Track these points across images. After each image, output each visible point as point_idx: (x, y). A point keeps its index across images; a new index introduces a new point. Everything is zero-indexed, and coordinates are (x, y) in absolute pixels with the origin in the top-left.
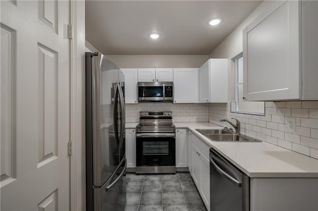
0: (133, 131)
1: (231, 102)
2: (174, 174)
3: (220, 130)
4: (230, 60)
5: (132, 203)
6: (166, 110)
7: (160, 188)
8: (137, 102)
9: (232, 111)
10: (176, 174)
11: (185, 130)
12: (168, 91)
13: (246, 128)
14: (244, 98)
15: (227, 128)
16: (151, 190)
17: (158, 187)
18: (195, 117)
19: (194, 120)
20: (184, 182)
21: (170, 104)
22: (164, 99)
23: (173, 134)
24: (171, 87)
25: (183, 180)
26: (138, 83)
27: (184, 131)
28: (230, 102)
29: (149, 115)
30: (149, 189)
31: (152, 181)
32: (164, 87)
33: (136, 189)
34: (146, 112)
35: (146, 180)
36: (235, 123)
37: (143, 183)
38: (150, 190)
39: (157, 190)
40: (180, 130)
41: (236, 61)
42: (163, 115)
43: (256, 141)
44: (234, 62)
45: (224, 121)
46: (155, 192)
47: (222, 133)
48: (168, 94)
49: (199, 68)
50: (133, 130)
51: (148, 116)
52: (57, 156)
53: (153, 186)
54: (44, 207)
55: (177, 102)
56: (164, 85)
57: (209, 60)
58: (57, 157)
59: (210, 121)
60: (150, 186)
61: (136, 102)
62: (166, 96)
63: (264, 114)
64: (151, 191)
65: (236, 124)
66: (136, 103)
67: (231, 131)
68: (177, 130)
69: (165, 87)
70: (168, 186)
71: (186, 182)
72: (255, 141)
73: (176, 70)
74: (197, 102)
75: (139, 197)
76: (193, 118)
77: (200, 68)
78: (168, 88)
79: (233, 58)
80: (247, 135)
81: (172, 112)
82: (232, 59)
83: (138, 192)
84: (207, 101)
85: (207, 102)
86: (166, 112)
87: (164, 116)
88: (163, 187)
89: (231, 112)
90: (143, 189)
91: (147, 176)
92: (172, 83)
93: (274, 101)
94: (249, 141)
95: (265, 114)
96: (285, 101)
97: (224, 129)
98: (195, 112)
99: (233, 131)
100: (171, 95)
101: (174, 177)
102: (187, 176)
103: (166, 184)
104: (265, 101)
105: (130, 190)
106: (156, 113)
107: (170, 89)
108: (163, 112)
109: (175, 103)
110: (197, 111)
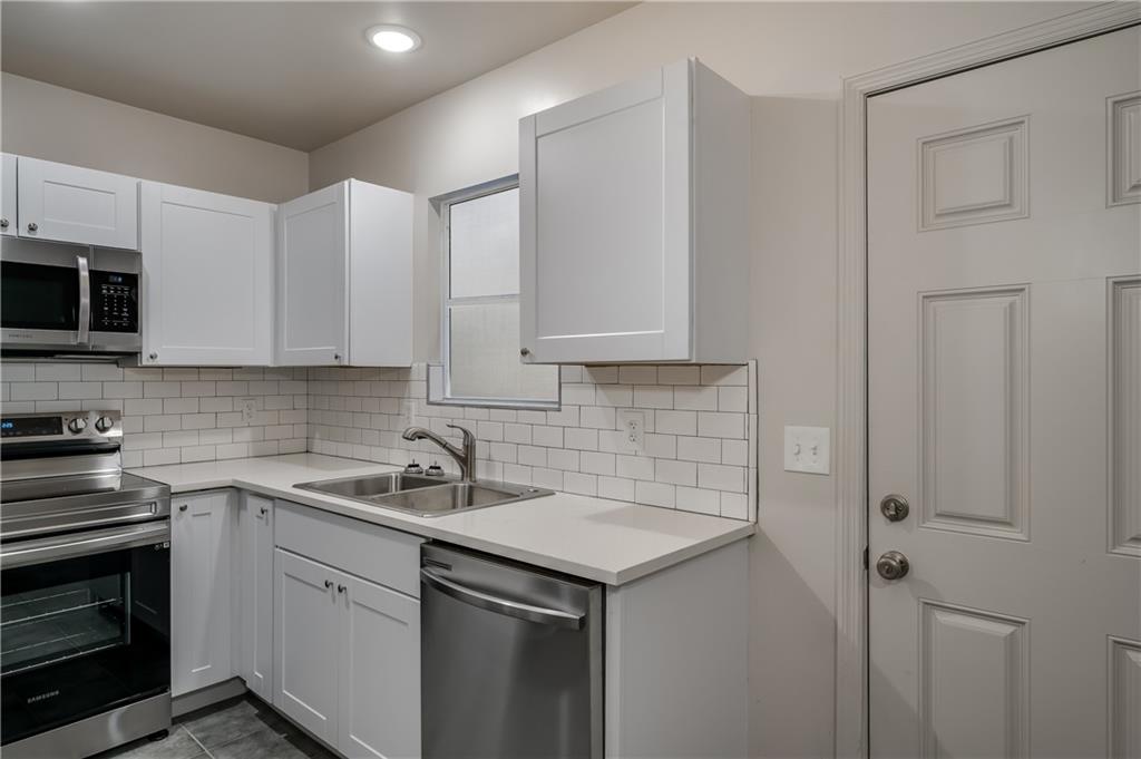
1: (428, 366)
2: (163, 734)
3: (394, 475)
4: (426, 203)
6: (75, 407)
9: (431, 399)
10: (170, 731)
11: (222, 498)
12: (111, 297)
13: (494, 457)
14: (524, 353)
15: (417, 466)
18: (246, 435)
20: (232, 748)
23: (161, 526)
24: (132, 281)
25: (224, 745)
27: (219, 505)
28: (424, 365)
32: (84, 274)
36: (458, 444)
40: (195, 504)
41: (444, 210)
42: (62, 433)
43: (538, 493)
44: (438, 211)
45: (420, 438)
47: (403, 489)
48: (112, 317)
49: (275, 206)
55: (159, 361)
56: (82, 261)
57: (346, 182)
59: (318, 446)
62: (96, 326)
63: (556, 406)
65: (461, 447)
67: (438, 475)
68: (175, 506)
69: (91, 272)
71: (243, 746)
72: (536, 494)
74: (265, 359)
76: (237, 438)
77: (284, 205)
78: (107, 282)
79: (434, 198)
80: (498, 478)
81: (118, 412)
82: (430, 200)
84: (336, 357)
85: (336, 363)
86: (85, 414)
87: (67, 435)
89: (430, 403)
92: (134, 256)
93: (588, 365)
94: (521, 497)
95: (560, 403)
96: (618, 365)
97: (406, 471)
98: (246, 410)
99: (443, 475)
100: (132, 325)
101: (170, 749)
102: (237, 718)
104: (560, 364)
106: (10, 425)
107: (122, 291)
108: (60, 419)
109: (151, 363)
110: (253, 402)
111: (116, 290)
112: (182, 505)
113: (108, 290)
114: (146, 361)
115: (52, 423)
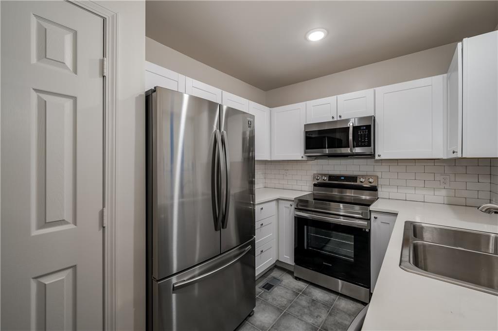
0: (291, 205)
5: (258, 323)
6: (364, 173)
7: (320, 320)
8: (305, 158)
12: (361, 135)
16: (301, 314)
17: (317, 317)
19: (441, 200)
21: (370, 161)
22: (351, 150)
23: (365, 223)
24: (369, 127)
26: (306, 126)
27: (392, 220)
29: (329, 180)
30: (298, 312)
31: (313, 300)
32: (351, 129)
33: (279, 303)
34: (325, 175)
35: (304, 293)
37: (297, 296)
38: (299, 314)
39: (311, 321)
40: (382, 217)
42: (356, 182)
46: (307, 323)
48: (362, 142)
49: (446, 75)
50: (291, 203)
51: (327, 181)
52: (76, 225)
53: (310, 310)
54: (46, 283)
55: (383, 157)
56: (351, 124)
57: (460, 44)
58: (75, 227)
60: (304, 307)
61: (302, 157)
62: (357, 146)
64: (300, 317)
66: (303, 159)
68: (373, 215)
69: (353, 127)
70: (339, 323)
73: (380, 90)
75: (274, 317)
76: (437, 193)
77: (448, 73)
78: (360, 130)
81: (376, 177)
83: (279, 309)
86: (363, 176)
87: (358, 183)
88: (326, 320)
90: (289, 308)
91: (311, 287)
92: (373, 119)
100: (369, 144)
103: (337, 318)
105: (270, 300)
106: (343, 178)
107: (366, 132)
108: (357, 177)
109: (379, 158)
110: (448, 177)
111: (363, 132)
112: (376, 216)
113: (361, 132)
114: (377, 157)
115: (354, 178)
